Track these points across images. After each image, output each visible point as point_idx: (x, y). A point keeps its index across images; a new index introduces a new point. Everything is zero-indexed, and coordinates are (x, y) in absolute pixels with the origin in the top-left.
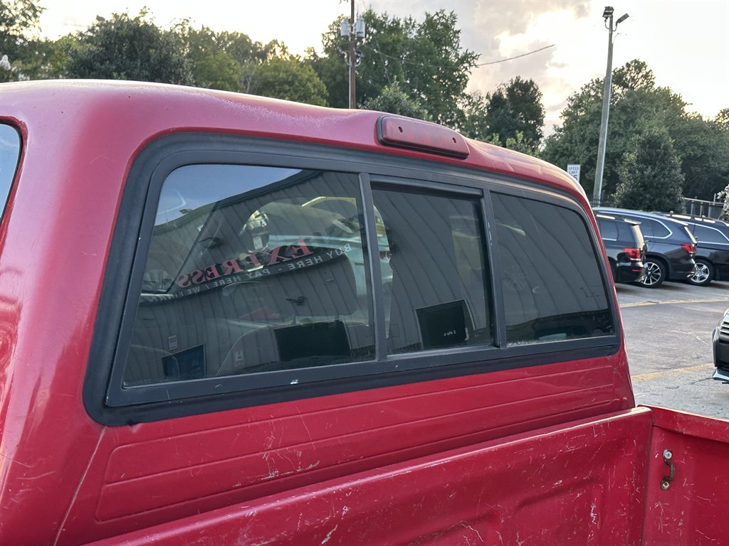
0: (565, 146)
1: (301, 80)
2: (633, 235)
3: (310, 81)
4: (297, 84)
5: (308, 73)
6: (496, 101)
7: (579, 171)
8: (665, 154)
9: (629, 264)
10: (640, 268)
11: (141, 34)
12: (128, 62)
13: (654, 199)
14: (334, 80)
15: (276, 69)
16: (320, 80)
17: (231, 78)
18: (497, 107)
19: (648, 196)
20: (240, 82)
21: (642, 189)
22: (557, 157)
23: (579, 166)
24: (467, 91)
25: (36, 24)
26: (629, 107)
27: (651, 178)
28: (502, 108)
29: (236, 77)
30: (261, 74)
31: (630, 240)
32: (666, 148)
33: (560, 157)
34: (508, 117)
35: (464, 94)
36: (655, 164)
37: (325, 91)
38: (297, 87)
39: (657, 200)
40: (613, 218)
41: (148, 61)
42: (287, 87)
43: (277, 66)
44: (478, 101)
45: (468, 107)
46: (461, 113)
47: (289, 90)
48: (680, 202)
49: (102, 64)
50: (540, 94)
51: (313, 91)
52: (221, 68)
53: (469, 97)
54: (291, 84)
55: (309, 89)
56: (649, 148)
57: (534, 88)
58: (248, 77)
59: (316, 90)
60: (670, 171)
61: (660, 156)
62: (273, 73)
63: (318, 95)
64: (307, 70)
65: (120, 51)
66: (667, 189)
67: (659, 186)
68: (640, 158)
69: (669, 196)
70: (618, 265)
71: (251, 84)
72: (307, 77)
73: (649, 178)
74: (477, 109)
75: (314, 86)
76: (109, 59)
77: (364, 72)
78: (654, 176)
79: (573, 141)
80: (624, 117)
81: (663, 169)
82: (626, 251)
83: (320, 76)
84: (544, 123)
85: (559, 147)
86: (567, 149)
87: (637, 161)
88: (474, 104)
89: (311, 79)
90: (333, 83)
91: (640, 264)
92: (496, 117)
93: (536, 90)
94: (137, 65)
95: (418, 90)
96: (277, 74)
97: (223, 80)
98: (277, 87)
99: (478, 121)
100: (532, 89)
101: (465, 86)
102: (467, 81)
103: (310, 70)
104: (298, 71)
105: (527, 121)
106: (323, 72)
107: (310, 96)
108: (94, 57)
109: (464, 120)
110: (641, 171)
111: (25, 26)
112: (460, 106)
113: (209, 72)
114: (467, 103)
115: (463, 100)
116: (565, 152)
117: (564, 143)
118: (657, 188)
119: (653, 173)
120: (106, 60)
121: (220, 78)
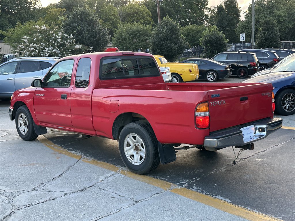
0: (246, 25)
1: (141, 11)
2: (253, 58)
3: (144, 11)
4: (139, 13)
5: (143, 8)
6: (220, 8)
7: (244, 36)
8: (272, 26)
9: (253, 68)
10: (256, 69)
11: (83, 13)
12: (80, 22)
13: (269, 44)
14: (154, 9)
15: (131, 8)
16: (148, 10)
17: (114, 14)
18: (221, 11)
19: (267, 43)
20: (118, 15)
21: (265, 40)
22: (244, 29)
23: (244, 34)
24: (208, 6)
25: (39, 3)
26: (270, 6)
27: (268, 36)
28: (223, 11)
29: (116, 13)
30: (125, 11)
31: (252, 60)
32: (273, 24)
33: (245, 29)
34: (225, 15)
35: (207, 8)
36: (269, 30)
37: (151, 14)
38: (139, 14)
39: (270, 44)
40: (246, 53)
41: (87, 21)
42: (136, 15)
43: (131, 7)
44: (214, 9)
45: (209, 13)
46: (206, 16)
47: (137, 16)
48: (279, 43)
49: (73, 24)
50: (238, 4)
51: (146, 15)
52: (110, 11)
53: (209, 9)
54: (137, 13)
55: (144, 15)
56: (266, 25)
57: (235, 2)
58: (120, 13)
59: (147, 14)
60: (274, 32)
61: (270, 27)
62: (130, 10)
63: (148, 17)
64: (143, 7)
65: (78, 19)
66: (274, 39)
67: (271, 38)
68: (264, 29)
69: (275, 42)
70: (248, 69)
71: (122, 15)
72: (143, 10)
73: (267, 36)
74: (213, 13)
75: (146, 13)
76: (75, 22)
77: (165, 4)
78: (269, 35)
79: (250, 22)
80: (269, 11)
81: (272, 32)
82: (251, 63)
83: (148, 9)
84: (241, 15)
85: (244, 25)
86: (247, 26)
87: (263, 30)
88: (212, 11)
89: (145, 10)
90: (154, 10)
91: (256, 68)
92: (221, 15)
93: (236, 2)
94: (83, 23)
95: (188, 9)
96: (131, 10)
97: (111, 15)
98: (132, 15)
99: (214, 18)
100: (234, 2)
101: (207, 4)
102: (207, 2)
103: (144, 7)
104: (139, 8)
105: (233, 16)
106: (149, 7)
107: (145, 17)
108: (70, 22)
109: (208, 18)
110: (264, 33)
111: (36, 4)
112: (206, 13)
113: (105, 13)
114: (209, 11)
115: (207, 10)
116: (247, 27)
117: (246, 24)
118: (270, 39)
119: (268, 34)
120: (74, 23)
121: (110, 15)
